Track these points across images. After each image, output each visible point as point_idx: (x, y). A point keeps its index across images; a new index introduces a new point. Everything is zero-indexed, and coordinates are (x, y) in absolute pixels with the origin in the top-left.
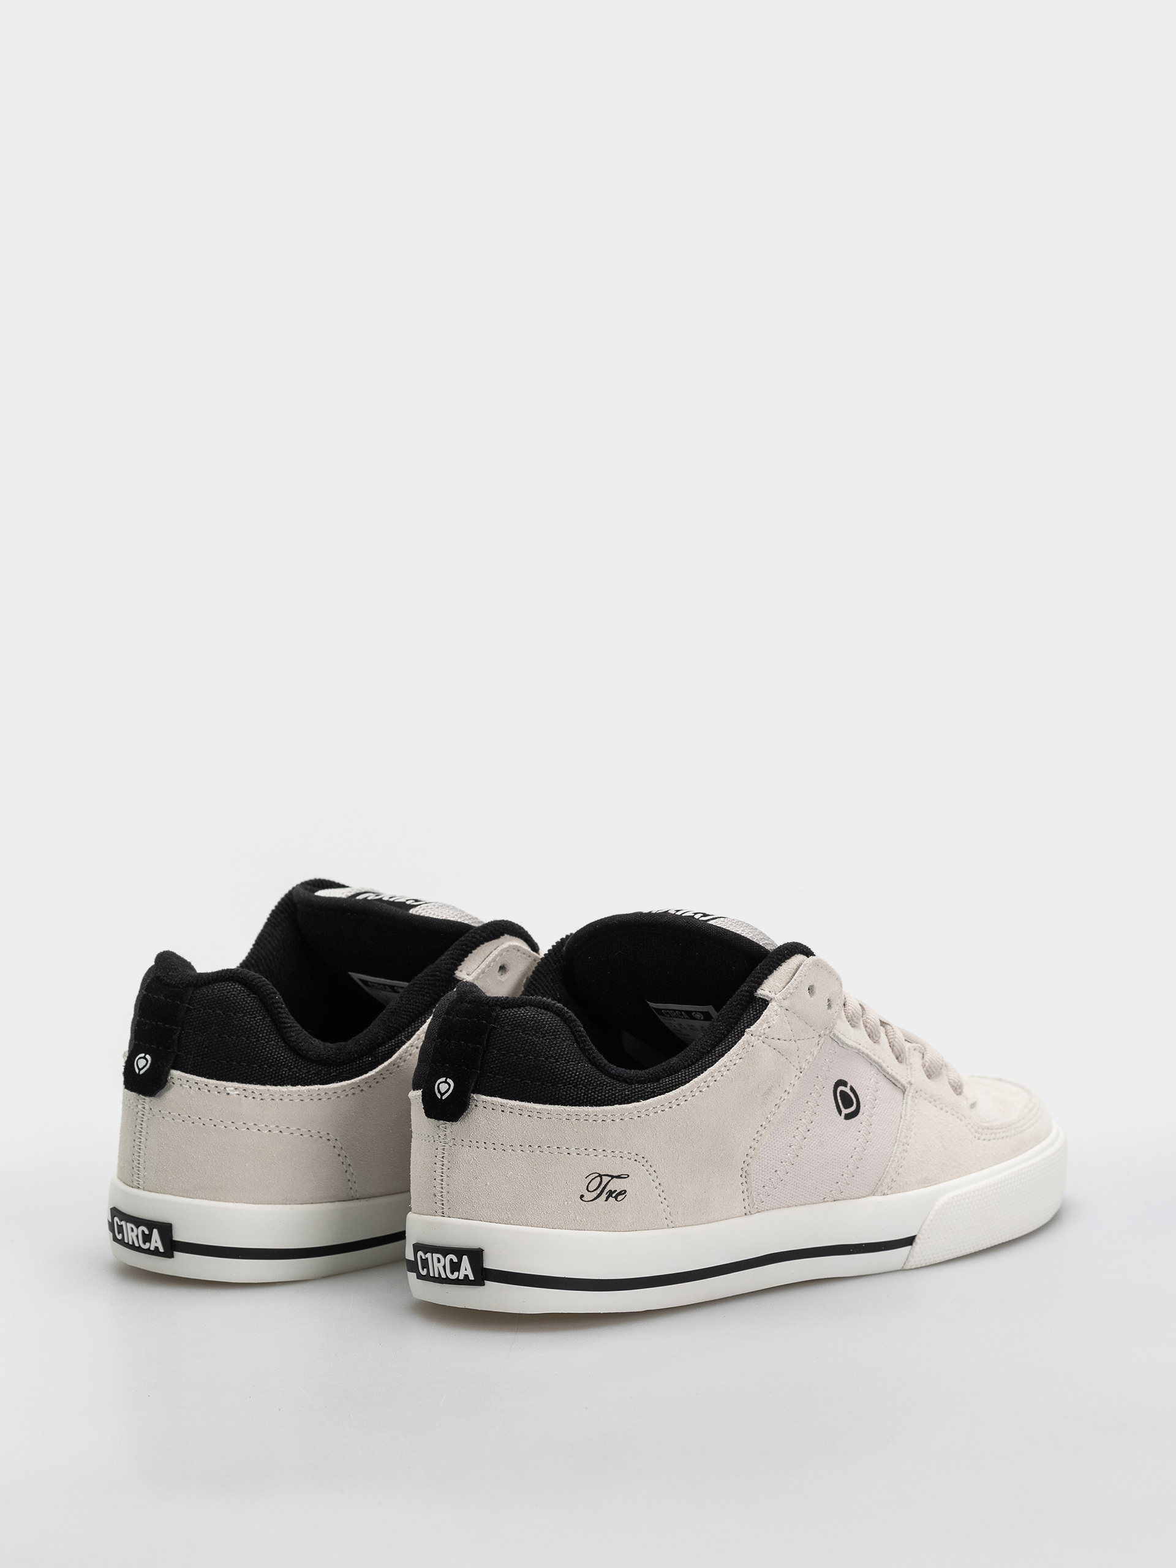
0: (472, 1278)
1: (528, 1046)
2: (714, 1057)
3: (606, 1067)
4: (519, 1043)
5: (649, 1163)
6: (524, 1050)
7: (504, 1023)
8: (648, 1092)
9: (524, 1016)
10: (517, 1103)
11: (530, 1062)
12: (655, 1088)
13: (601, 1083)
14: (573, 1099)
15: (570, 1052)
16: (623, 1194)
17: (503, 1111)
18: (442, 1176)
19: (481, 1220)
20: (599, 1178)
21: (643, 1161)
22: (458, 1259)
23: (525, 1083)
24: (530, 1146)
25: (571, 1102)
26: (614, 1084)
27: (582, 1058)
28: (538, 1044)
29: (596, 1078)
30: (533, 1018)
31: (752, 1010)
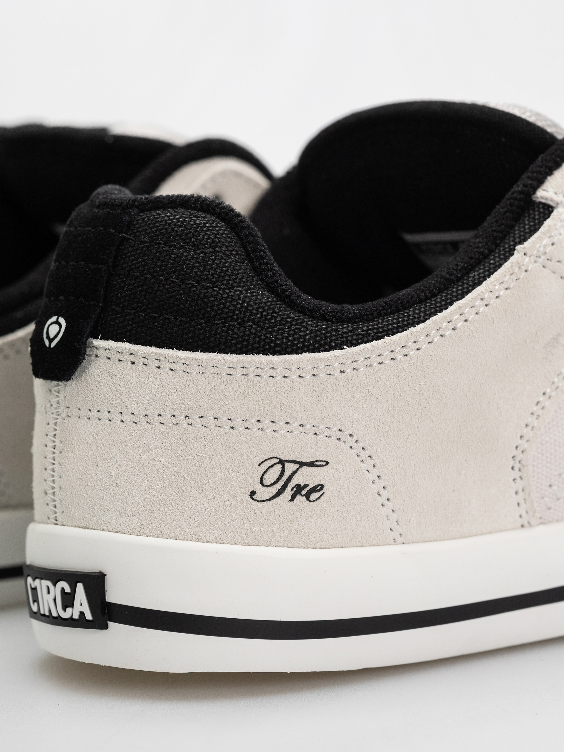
0: (89, 616)
1: (172, 264)
2: (466, 286)
3: (293, 297)
4: (159, 260)
5: (361, 444)
6: (165, 270)
7: (140, 232)
8: (357, 335)
9: (169, 219)
10: (154, 349)
11: (173, 287)
12: (370, 329)
13: (282, 319)
14: (238, 343)
15: (235, 272)
16: (319, 490)
17: (133, 363)
18: (54, 464)
19: (103, 530)
20: (280, 466)
21: (351, 441)
22: (71, 588)
23: (166, 318)
24: (174, 416)
25: (234, 348)
26: (303, 322)
27: (255, 283)
28: (187, 259)
29: (274, 312)
30: (182, 222)
31: (528, 220)
